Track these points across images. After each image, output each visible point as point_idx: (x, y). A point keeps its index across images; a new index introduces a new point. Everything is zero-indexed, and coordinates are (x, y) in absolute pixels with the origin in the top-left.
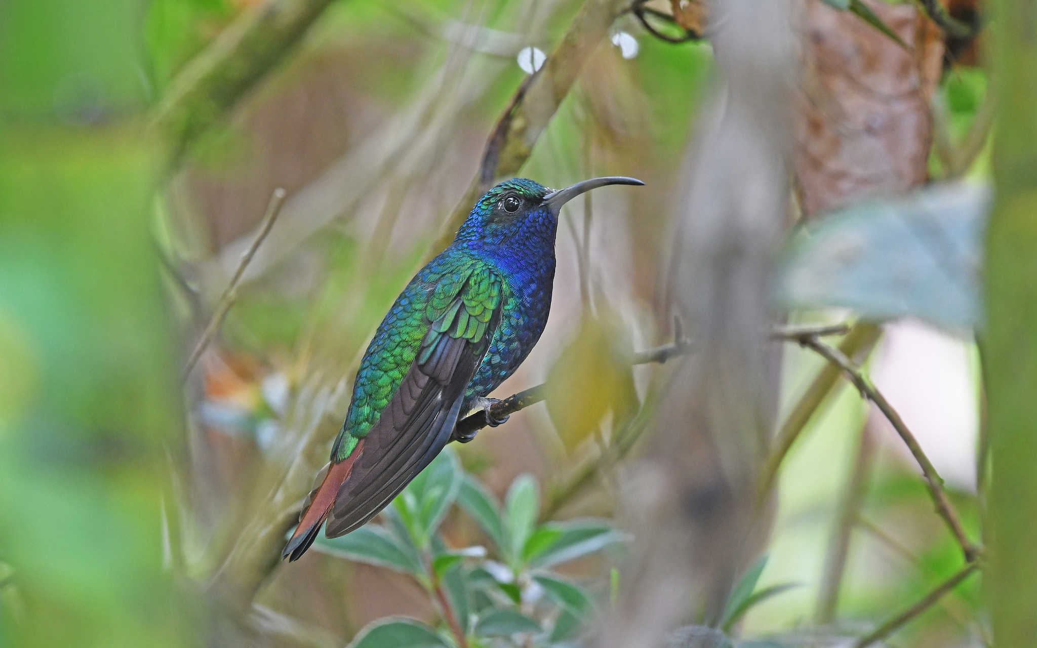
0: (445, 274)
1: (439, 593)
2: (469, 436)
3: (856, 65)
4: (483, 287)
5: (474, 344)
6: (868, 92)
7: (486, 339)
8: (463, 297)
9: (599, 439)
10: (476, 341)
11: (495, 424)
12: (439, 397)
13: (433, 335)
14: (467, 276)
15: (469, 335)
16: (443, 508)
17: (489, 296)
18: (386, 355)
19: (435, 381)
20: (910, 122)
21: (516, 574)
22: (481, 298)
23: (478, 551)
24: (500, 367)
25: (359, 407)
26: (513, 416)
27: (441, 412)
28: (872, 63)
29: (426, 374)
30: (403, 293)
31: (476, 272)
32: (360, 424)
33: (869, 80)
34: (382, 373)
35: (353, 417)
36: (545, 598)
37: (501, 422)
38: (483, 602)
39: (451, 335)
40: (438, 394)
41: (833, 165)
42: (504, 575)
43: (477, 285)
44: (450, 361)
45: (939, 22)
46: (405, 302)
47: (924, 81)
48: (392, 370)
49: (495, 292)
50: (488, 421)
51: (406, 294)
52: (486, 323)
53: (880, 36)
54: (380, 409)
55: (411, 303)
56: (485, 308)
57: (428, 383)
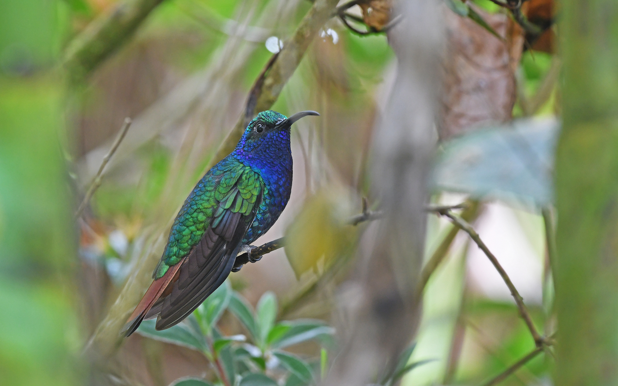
0: (226, 171)
1: (216, 362)
2: (238, 268)
3: (470, 50)
4: (251, 181)
5: (246, 216)
6: (477, 66)
7: (253, 212)
8: (239, 187)
9: (316, 271)
10: (247, 214)
11: (253, 261)
12: (225, 247)
13: (221, 210)
14: (240, 174)
15: (243, 211)
16: (220, 311)
17: (255, 187)
18: (188, 217)
19: (222, 239)
20: (502, 84)
21: (263, 351)
22: (250, 188)
23: (241, 338)
24: (258, 228)
25: (171, 247)
26: (265, 256)
27: (226, 256)
28: (479, 48)
29: (216, 234)
30: (201, 180)
31: (246, 172)
32: (171, 257)
33: (478, 59)
34: (186, 228)
35: (167, 254)
36: (280, 367)
37: (257, 260)
38: (243, 368)
39: (232, 210)
40: (224, 246)
41: (456, 109)
42: (255, 352)
43: (247, 180)
44: (232, 227)
45: (522, 24)
46: (201, 185)
47: (511, 59)
48: (191, 226)
49: (258, 185)
50: (250, 259)
51: (203, 181)
52: (253, 203)
53: (485, 32)
54: (183, 249)
55: (205, 186)
56: (252, 194)
57: (218, 239)
